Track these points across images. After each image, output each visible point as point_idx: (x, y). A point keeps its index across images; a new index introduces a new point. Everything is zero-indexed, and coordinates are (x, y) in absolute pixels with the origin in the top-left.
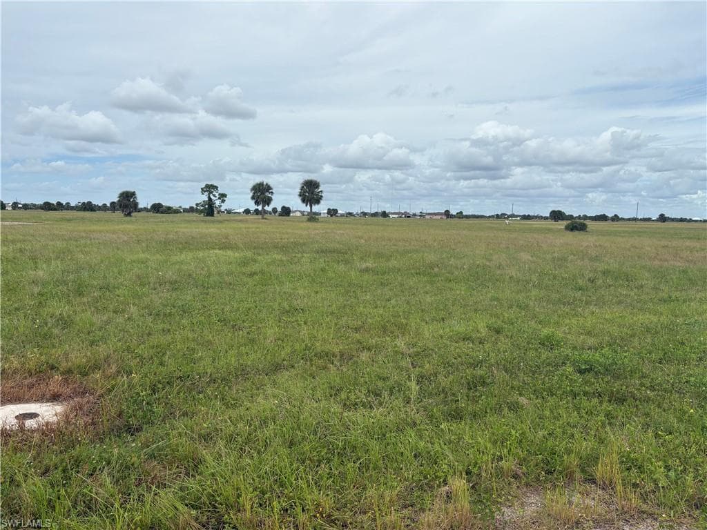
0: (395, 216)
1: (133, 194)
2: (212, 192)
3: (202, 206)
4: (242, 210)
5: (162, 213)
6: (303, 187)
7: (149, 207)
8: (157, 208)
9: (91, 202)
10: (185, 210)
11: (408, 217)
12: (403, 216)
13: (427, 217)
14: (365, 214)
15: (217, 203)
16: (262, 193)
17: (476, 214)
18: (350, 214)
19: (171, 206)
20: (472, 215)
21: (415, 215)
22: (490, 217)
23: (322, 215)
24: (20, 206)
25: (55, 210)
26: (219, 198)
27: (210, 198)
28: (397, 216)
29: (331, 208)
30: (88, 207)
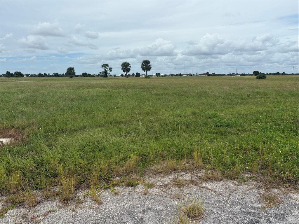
0: (185, 76)
1: (73, 69)
2: (106, 67)
3: (102, 73)
4: (120, 75)
5: (87, 77)
6: (143, 63)
7: (81, 74)
8: (85, 75)
9: (58, 73)
10: (96, 76)
11: (191, 76)
12: (189, 75)
13: (199, 75)
14: (172, 75)
15: (109, 72)
16: (126, 67)
17: (221, 74)
18: (166, 75)
19: (90, 74)
20: (220, 74)
21: (194, 75)
22: (227, 75)
23: (154, 76)
24: (29, 75)
25: (44, 77)
26: (109, 70)
27: (105, 70)
28: (186, 75)
29: (158, 73)
30: (56, 75)
